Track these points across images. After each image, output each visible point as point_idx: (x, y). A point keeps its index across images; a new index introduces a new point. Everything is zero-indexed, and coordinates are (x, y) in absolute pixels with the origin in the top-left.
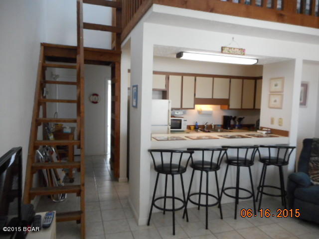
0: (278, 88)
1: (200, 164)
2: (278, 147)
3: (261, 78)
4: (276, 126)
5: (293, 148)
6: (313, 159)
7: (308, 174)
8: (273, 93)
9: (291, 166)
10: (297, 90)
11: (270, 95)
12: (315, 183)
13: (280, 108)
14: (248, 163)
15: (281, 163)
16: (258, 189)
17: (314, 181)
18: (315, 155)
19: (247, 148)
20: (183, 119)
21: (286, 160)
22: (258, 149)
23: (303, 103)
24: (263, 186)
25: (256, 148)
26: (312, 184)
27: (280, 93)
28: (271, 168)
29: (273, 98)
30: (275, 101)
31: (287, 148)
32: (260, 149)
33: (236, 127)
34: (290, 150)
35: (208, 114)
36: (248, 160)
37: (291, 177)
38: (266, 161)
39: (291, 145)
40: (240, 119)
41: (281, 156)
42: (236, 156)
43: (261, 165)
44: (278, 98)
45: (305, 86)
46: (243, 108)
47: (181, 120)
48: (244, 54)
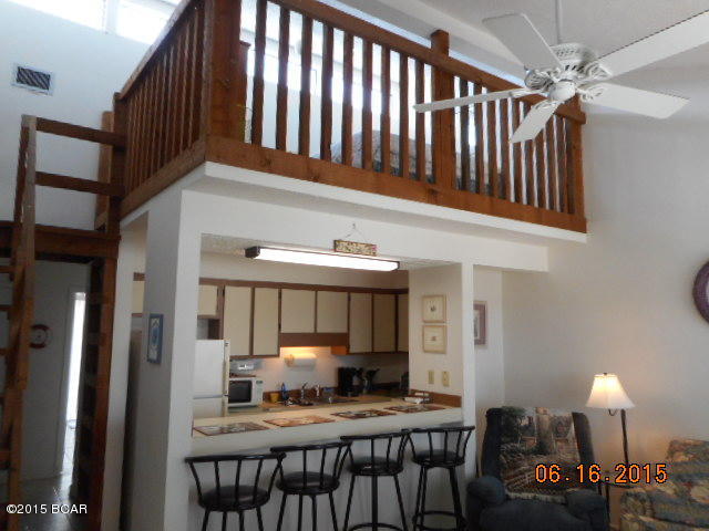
0: (437, 315)
1: (298, 481)
2: (445, 430)
3: (406, 291)
4: (438, 388)
5: (470, 429)
6: (504, 447)
7: (499, 478)
8: (428, 323)
9: (469, 466)
10: (469, 317)
11: (423, 327)
12: (512, 495)
13: (443, 352)
14: (392, 468)
15: (451, 460)
16: (414, 520)
17: (511, 491)
18: (508, 439)
19: (389, 436)
20: (254, 380)
21: (461, 454)
22: (409, 437)
23: (481, 340)
24: (424, 513)
25: (405, 434)
26: (508, 498)
27: (440, 324)
28: (435, 473)
29: (430, 333)
30: (434, 339)
31: (460, 430)
32: (413, 436)
33: (364, 391)
34: (466, 433)
35: (307, 366)
36: (393, 462)
37: (473, 488)
38: (426, 460)
39: (467, 424)
40: (372, 374)
41: (452, 448)
42: (370, 455)
43: (417, 468)
44: (437, 333)
45: (481, 308)
46: (376, 350)
47: (250, 383)
48: (374, 255)
